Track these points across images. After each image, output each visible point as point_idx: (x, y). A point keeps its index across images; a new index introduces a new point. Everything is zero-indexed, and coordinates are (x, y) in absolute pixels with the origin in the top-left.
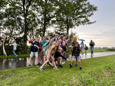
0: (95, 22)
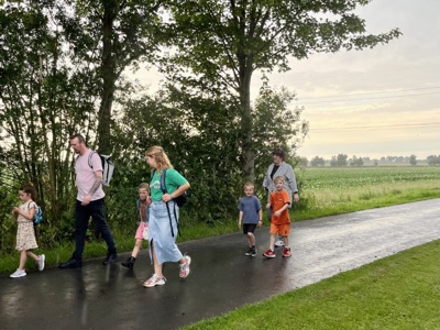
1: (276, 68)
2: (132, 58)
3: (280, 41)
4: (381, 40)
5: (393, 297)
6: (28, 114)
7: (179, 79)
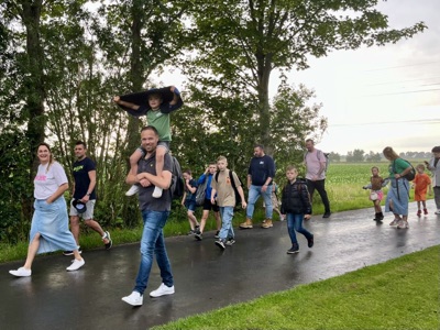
0: (421, 27)
1: (294, 66)
2: (158, 62)
3: (298, 41)
4: (405, 34)
5: (423, 294)
6: (67, 115)
7: (200, 80)
